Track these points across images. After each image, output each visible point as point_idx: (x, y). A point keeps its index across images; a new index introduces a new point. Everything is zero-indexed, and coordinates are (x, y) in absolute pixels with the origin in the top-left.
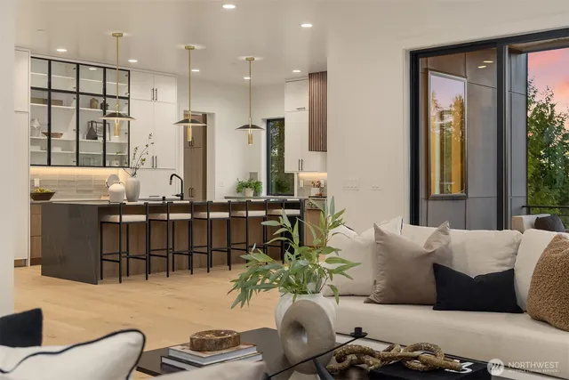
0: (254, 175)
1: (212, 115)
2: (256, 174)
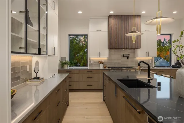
2: (65, 58)
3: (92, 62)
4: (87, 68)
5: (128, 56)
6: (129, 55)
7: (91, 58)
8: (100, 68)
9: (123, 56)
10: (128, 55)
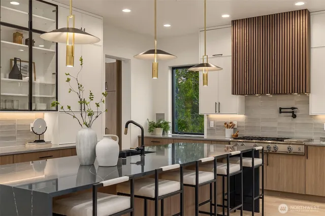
0: (160, 116)
1: (128, 61)
2: (163, 115)
3: (212, 125)
4: (203, 137)
5: (291, 110)
6: (295, 108)
7: (211, 116)
8: (226, 139)
9: (281, 112)
10: (293, 108)
